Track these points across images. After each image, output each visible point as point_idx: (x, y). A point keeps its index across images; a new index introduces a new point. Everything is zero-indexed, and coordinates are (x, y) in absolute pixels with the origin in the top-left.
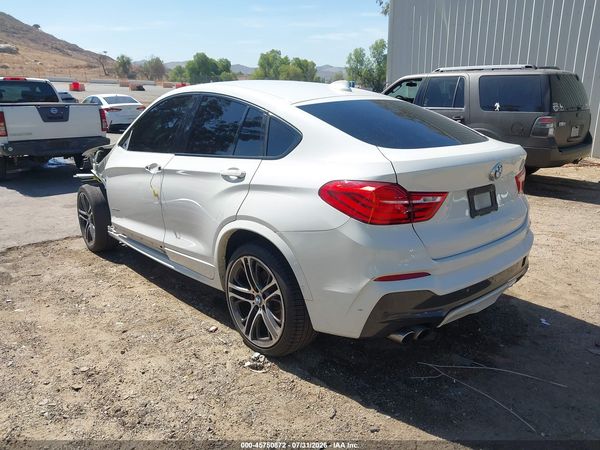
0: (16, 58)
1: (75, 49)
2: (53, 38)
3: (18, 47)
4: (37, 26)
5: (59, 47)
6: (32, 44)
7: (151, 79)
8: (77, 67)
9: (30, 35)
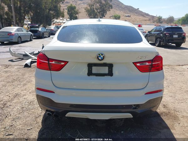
0: (130, 18)
1: (148, 15)
2: (142, 12)
3: (131, 15)
4: (138, 9)
5: (143, 14)
6: (135, 14)
7: (168, 23)
8: (146, 20)
9: (136, 12)
